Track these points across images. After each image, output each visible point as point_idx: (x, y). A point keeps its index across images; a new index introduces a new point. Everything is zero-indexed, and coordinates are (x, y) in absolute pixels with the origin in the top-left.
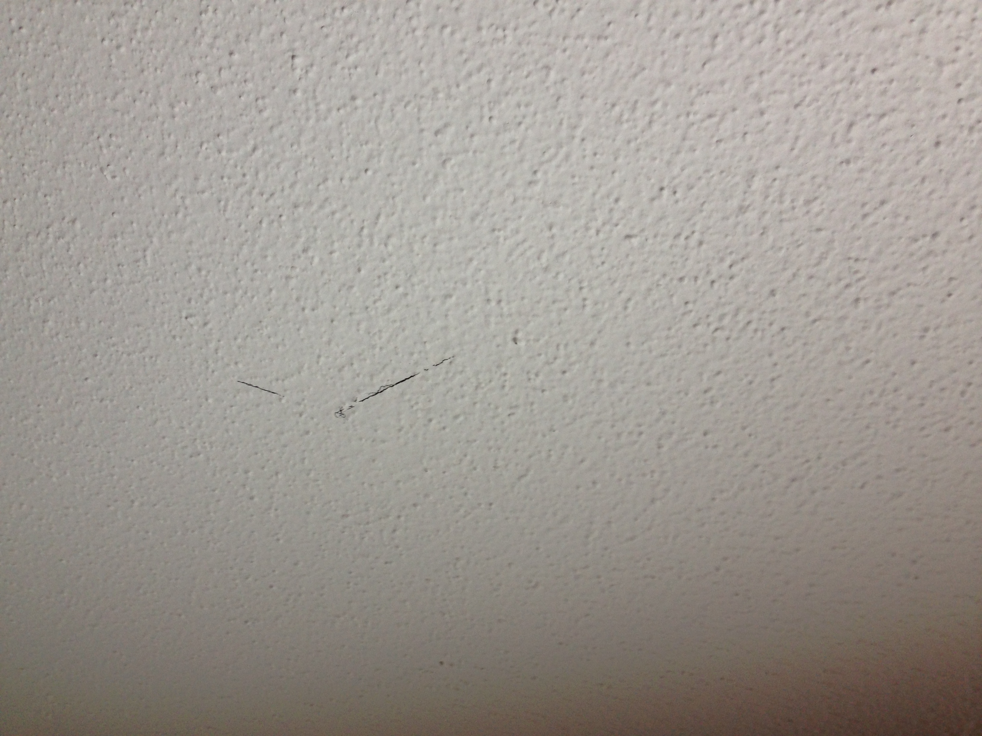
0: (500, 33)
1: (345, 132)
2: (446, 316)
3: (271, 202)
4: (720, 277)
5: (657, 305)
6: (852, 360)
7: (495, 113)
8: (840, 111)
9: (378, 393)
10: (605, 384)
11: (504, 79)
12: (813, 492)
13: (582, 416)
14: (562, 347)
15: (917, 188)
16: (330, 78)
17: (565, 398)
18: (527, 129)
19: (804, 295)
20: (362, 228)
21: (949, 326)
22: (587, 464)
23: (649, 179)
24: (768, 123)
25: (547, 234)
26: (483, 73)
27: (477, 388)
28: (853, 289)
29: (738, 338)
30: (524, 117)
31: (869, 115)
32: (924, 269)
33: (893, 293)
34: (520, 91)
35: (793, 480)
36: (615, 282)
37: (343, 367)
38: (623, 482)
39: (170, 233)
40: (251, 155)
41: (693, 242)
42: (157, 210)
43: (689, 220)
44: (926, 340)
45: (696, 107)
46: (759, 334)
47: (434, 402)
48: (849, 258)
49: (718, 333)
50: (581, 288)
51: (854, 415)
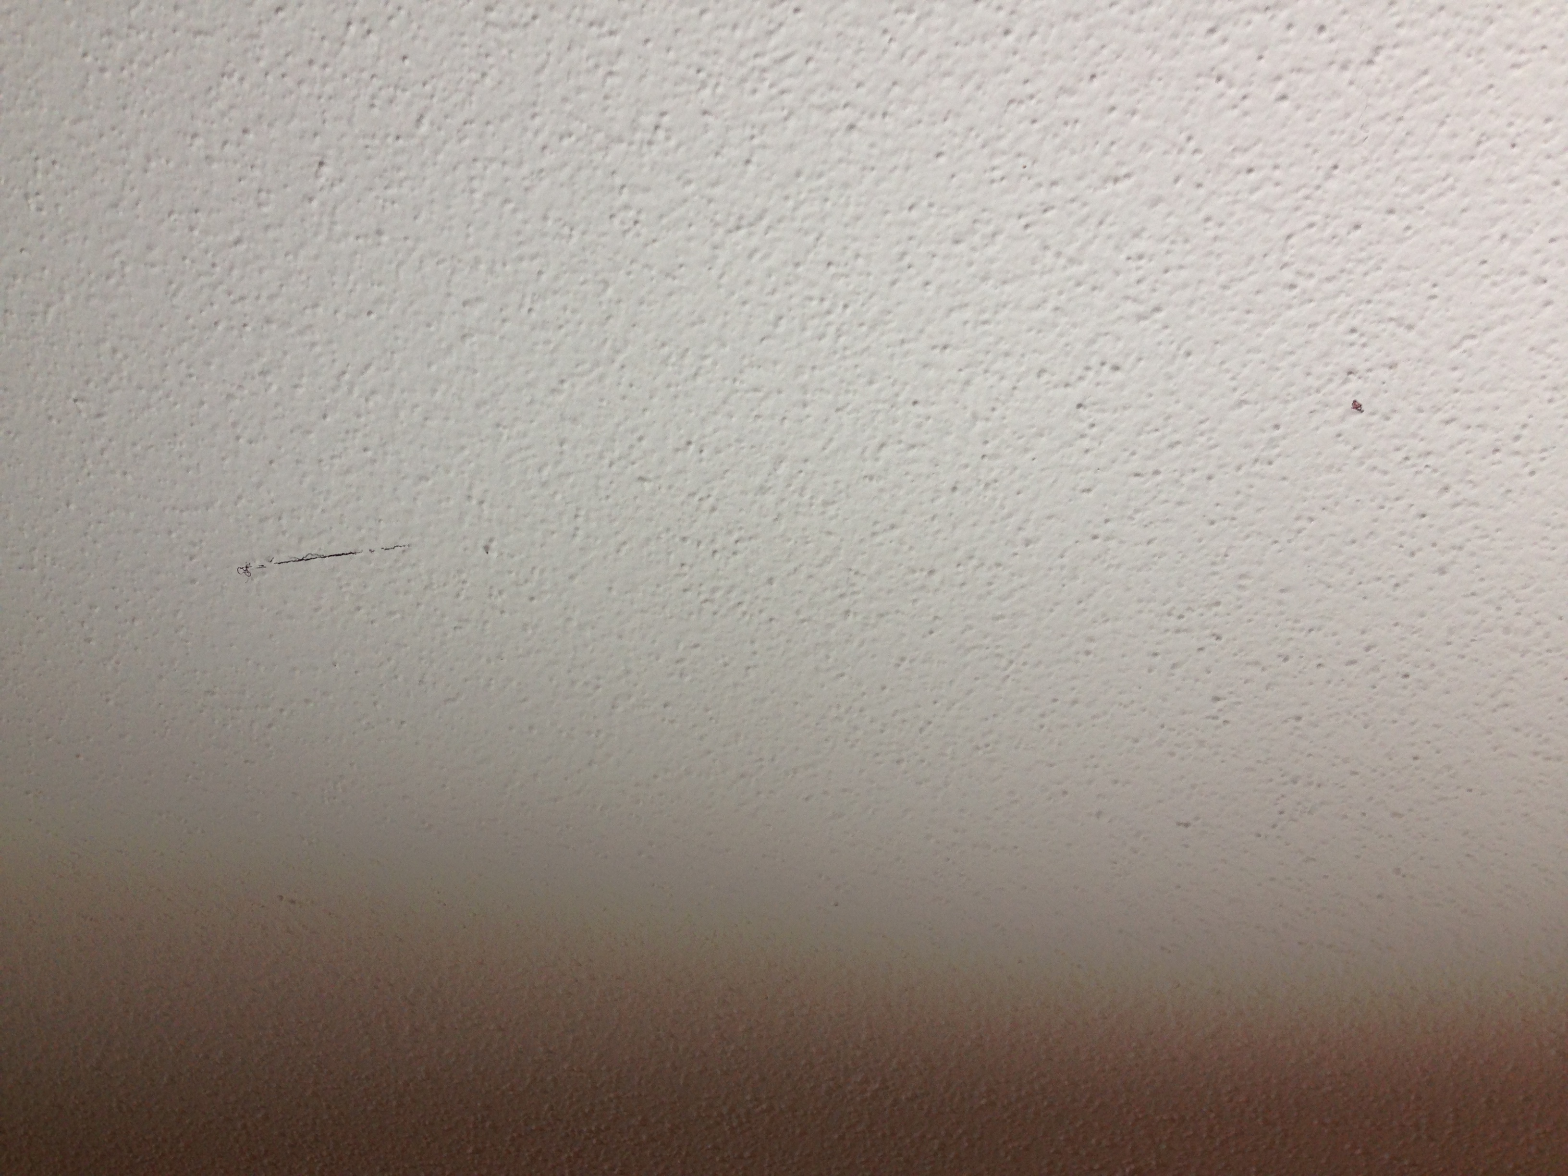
0: (566, 230)
1: (357, 263)
2: (415, 499)
3: (238, 306)
4: (724, 548)
5: (653, 557)
6: (828, 670)
7: (537, 306)
8: (876, 429)
9: (302, 560)
10: (574, 624)
11: (557, 278)
12: (758, 793)
13: (538, 651)
14: (537, 572)
15: (927, 523)
16: (358, 201)
17: (525, 627)
18: (566, 335)
19: (800, 592)
20: (344, 373)
21: (924, 662)
22: (528, 705)
23: (679, 429)
24: (808, 416)
26: (536, 262)
27: (426, 588)
28: (846, 600)
29: (725, 616)
30: (567, 322)
31: (900, 442)
32: (915, 601)
33: (881, 615)
34: (571, 295)
36: (615, 520)
37: (267, 518)
38: (564, 735)
39: (89, 297)
40: (230, 247)
41: (707, 505)
42: (82, 265)
43: (707, 482)
44: (901, 668)
45: (744, 377)
46: (747, 618)
47: (369, 589)
48: (850, 570)
49: (708, 604)
50: (576, 516)
51: (817, 724)
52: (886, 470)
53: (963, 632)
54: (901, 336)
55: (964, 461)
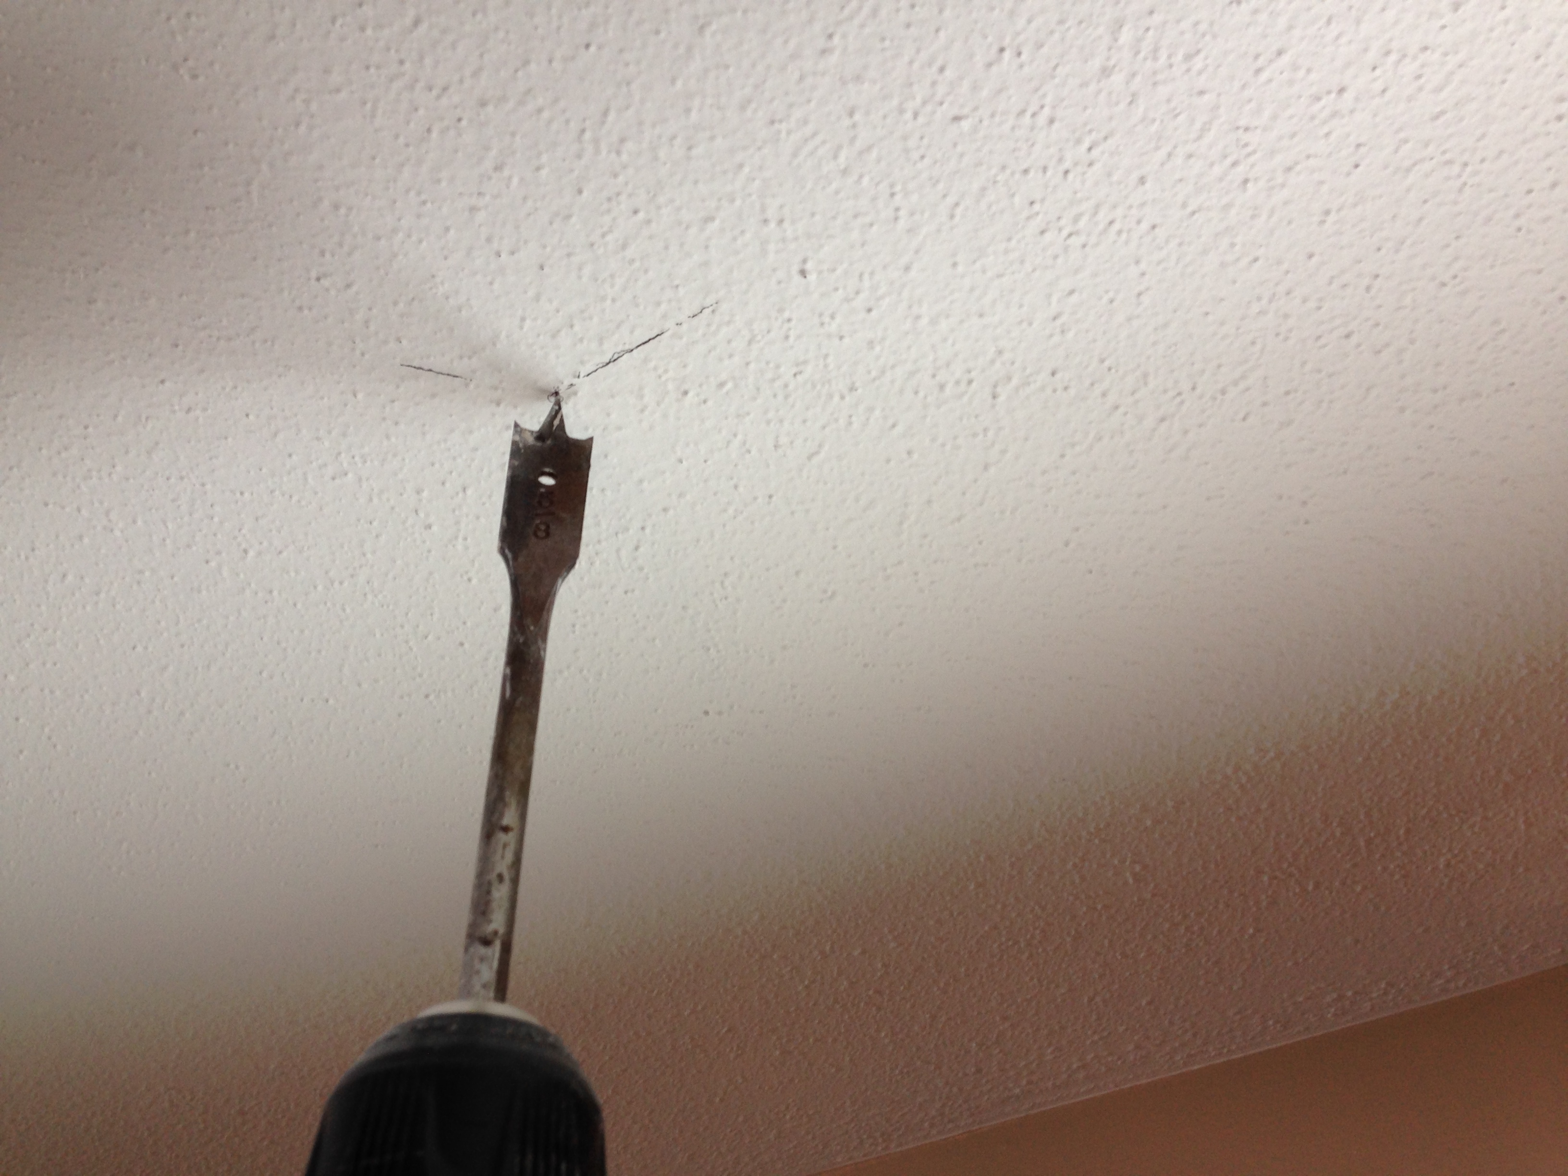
2: (707, 247)
3: (444, 101)
4: (1076, 164)
5: (994, 208)
6: (1237, 260)
9: (610, 362)
10: (924, 321)
12: (1186, 432)
13: (893, 367)
14: (866, 277)
15: (1322, 31)
17: (871, 344)
19: (1181, 180)
20: (583, 131)
21: (1355, 205)
22: (899, 429)
23: (985, 37)
25: (847, 122)
27: (750, 342)
28: (1240, 169)
29: (1097, 244)
32: (1327, 135)
33: (1289, 169)
35: (1163, 420)
36: (938, 181)
37: (559, 331)
38: (948, 447)
39: (286, 156)
40: (411, 32)
41: (1042, 119)
42: (265, 122)
43: (1036, 90)
44: (1326, 225)
46: (1124, 236)
47: (690, 367)
48: (1238, 128)
49: (1073, 240)
50: (892, 195)
51: (1238, 329)
53: (1396, 151)
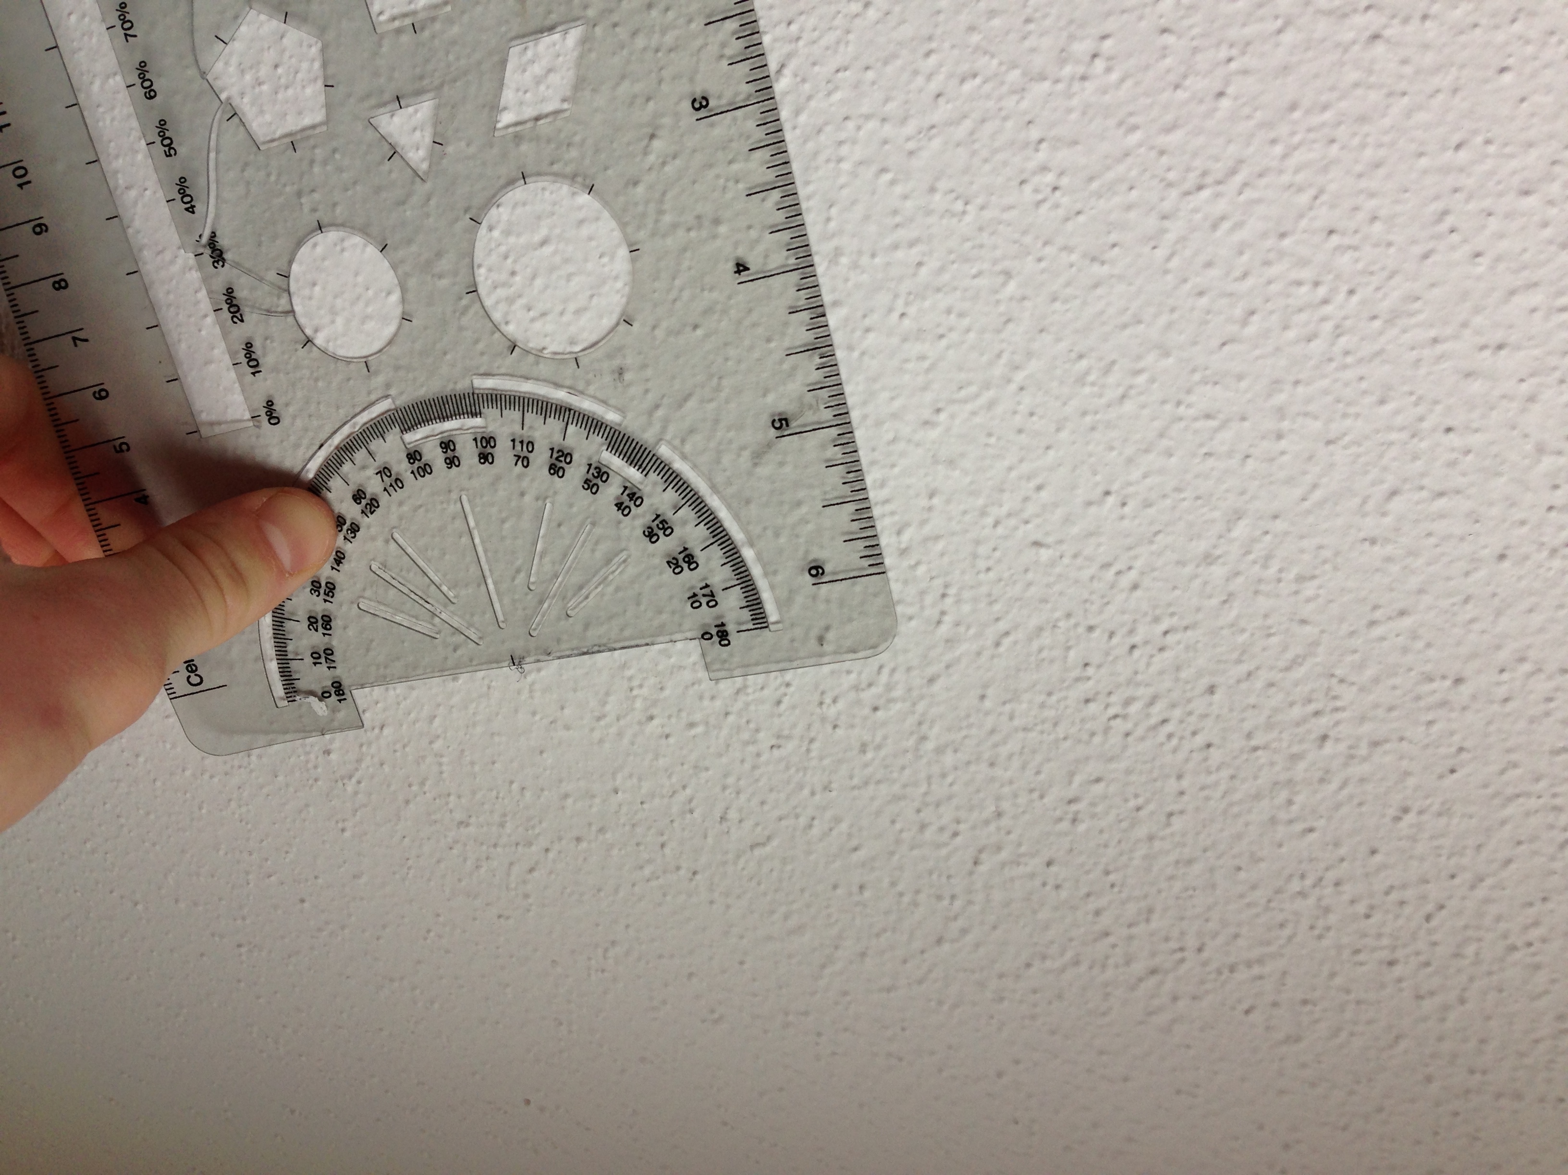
0: (959, 206)
1: (686, 264)
3: (538, 325)
4: (1146, 643)
5: (1045, 654)
6: (1291, 822)
7: (912, 310)
8: (1385, 469)
9: (587, 652)
10: (930, 745)
11: (942, 270)
12: (1175, 999)
14: (886, 671)
16: (694, 182)
17: (864, 747)
18: (948, 348)
19: (1254, 707)
20: (657, 406)
21: (1440, 814)
22: (861, 854)
23: (1095, 473)
24: (1283, 453)
25: (924, 502)
26: (915, 250)
28: (1323, 720)
29: (1142, 739)
30: (951, 329)
31: (1422, 488)
32: (1430, 723)
33: (1375, 744)
34: (958, 293)
35: (1153, 972)
36: (996, 601)
39: (365, 318)
40: (536, 249)
41: (1126, 581)
42: (360, 279)
43: (1130, 548)
44: (1403, 824)
45: (1193, 398)
46: (1174, 742)
47: (667, 692)
48: (1333, 675)
49: (1117, 723)
50: (944, 596)
51: (1269, 901)
52: (1397, 530)
53: (1502, 772)
54: (1433, 333)
55: (1519, 515)
